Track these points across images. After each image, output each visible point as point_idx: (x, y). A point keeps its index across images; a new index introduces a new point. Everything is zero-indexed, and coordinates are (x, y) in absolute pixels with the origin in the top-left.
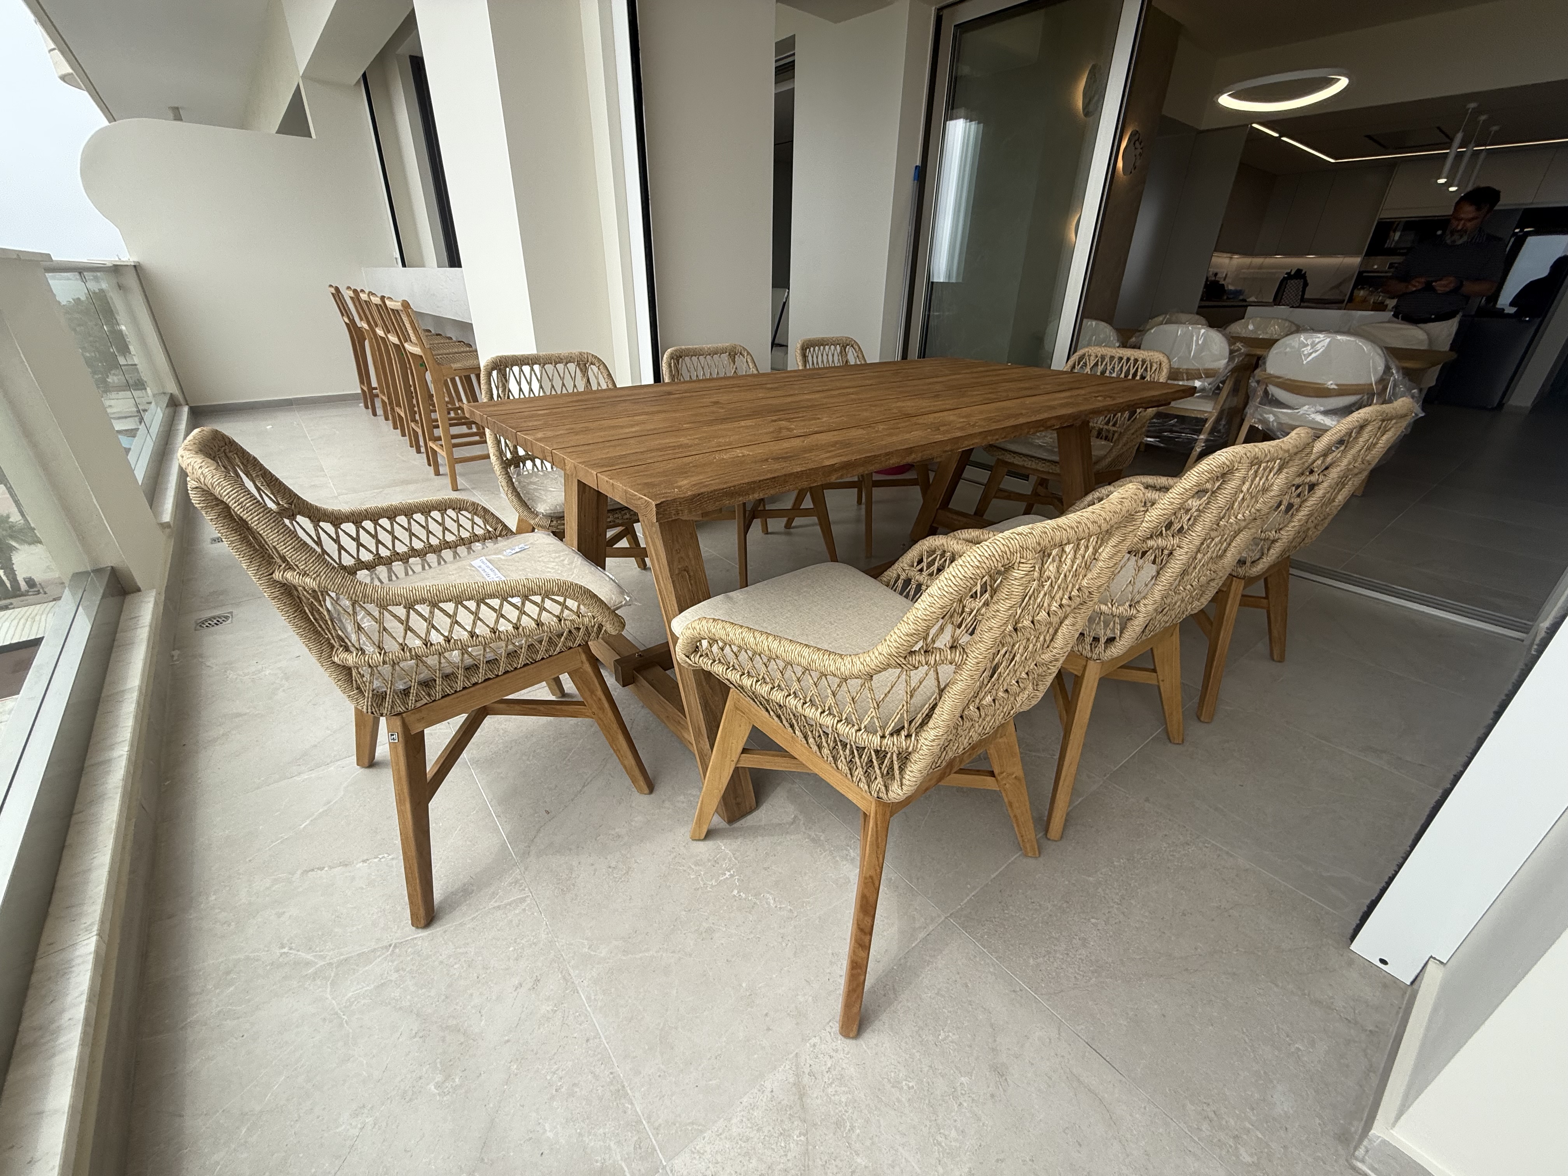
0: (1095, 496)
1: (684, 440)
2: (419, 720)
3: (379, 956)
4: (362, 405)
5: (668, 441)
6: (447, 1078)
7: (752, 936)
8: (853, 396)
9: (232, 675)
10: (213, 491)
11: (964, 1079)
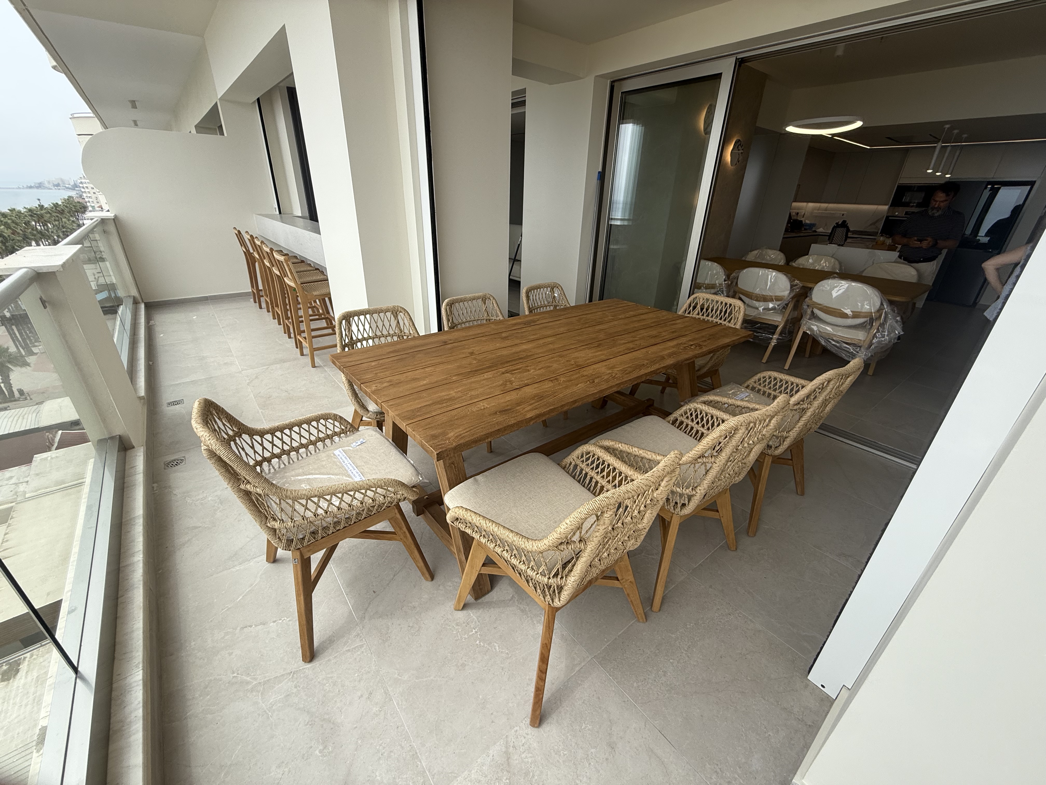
0: (688, 408)
1: (453, 393)
2: (309, 551)
3: (286, 679)
5: (443, 394)
6: (325, 747)
7: (486, 668)
9: (189, 500)
10: (215, 452)
11: (593, 750)
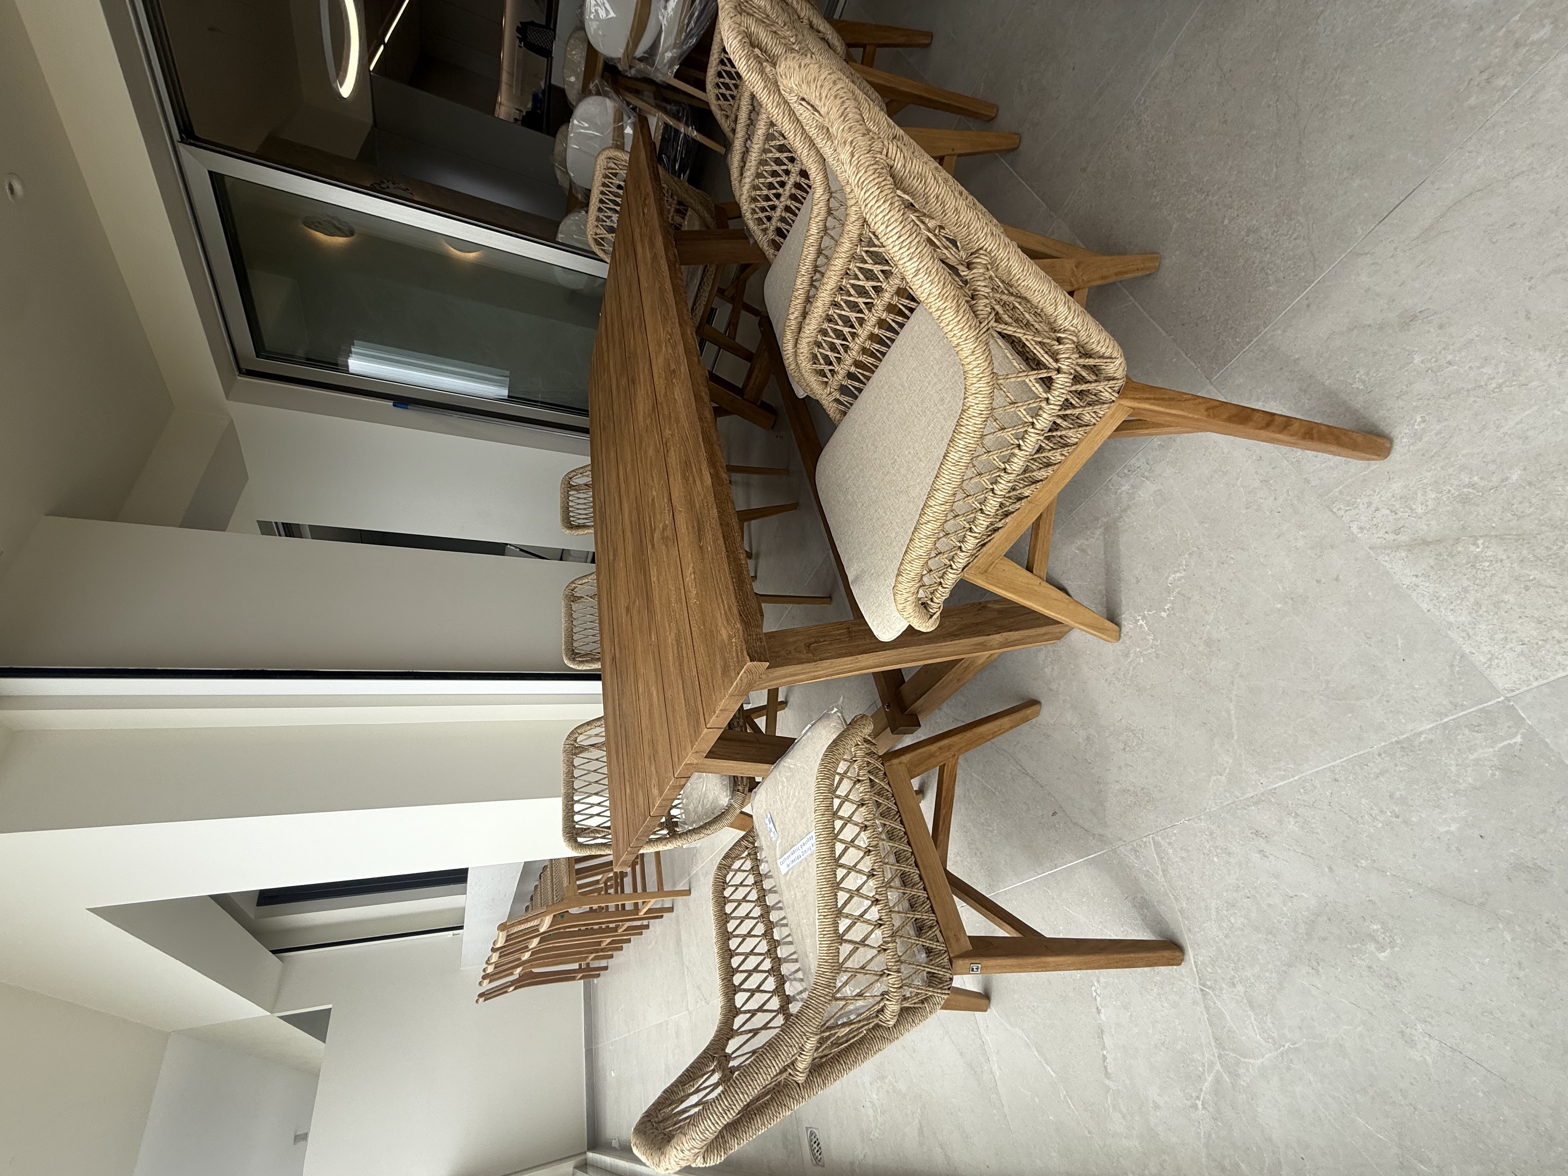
0: (750, 216)
1: (671, 639)
2: (958, 940)
3: (1215, 1003)
4: (595, 981)
5: (671, 658)
6: (1372, 938)
7: (1219, 597)
8: (629, 468)
9: (876, 1134)
10: (708, 1141)
11: (1417, 359)
